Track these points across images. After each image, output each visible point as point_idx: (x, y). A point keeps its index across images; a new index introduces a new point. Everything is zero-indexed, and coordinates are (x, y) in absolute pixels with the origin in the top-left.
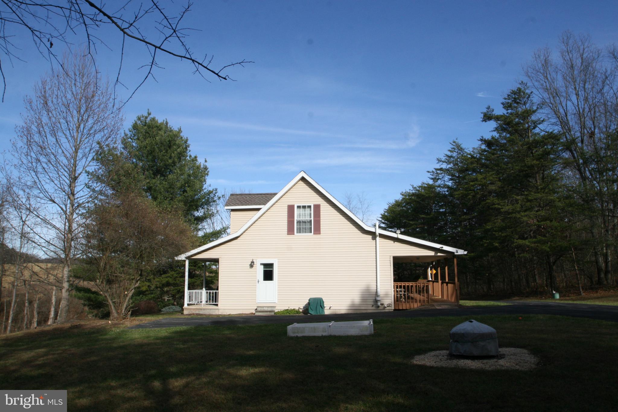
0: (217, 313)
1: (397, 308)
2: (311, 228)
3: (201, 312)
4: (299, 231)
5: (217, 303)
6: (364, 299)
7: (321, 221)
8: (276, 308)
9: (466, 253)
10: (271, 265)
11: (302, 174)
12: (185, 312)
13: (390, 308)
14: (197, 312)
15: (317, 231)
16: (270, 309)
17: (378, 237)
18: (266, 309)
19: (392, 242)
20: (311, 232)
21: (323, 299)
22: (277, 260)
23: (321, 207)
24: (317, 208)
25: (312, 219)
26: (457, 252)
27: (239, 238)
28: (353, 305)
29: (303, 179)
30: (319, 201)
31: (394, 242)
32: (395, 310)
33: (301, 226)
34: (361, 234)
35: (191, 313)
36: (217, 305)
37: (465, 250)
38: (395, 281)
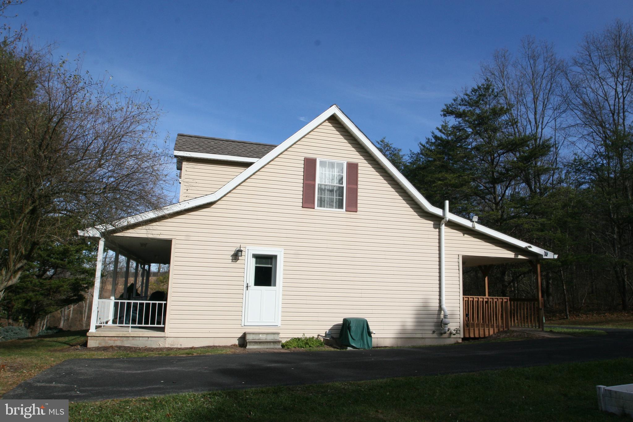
0: (162, 346)
1: (467, 336)
2: (342, 200)
3: (127, 344)
4: (322, 203)
5: (162, 326)
6: (420, 321)
7: (359, 190)
8: (281, 335)
9: (556, 256)
10: (272, 259)
11: (333, 110)
12: (91, 343)
13: (458, 336)
14: (118, 343)
15: (353, 206)
16: (270, 338)
17: (444, 225)
18: (263, 337)
19: (460, 234)
20: (342, 208)
21: (368, 320)
22: (283, 251)
23: (359, 168)
24: (353, 169)
25: (344, 185)
26: (546, 255)
27: (214, 206)
28: (403, 331)
29: (333, 119)
30: (356, 157)
31: (464, 234)
32: (464, 339)
33: (326, 196)
34: (419, 217)
35: (103, 344)
36: (162, 330)
37: (555, 254)
38: (465, 293)
